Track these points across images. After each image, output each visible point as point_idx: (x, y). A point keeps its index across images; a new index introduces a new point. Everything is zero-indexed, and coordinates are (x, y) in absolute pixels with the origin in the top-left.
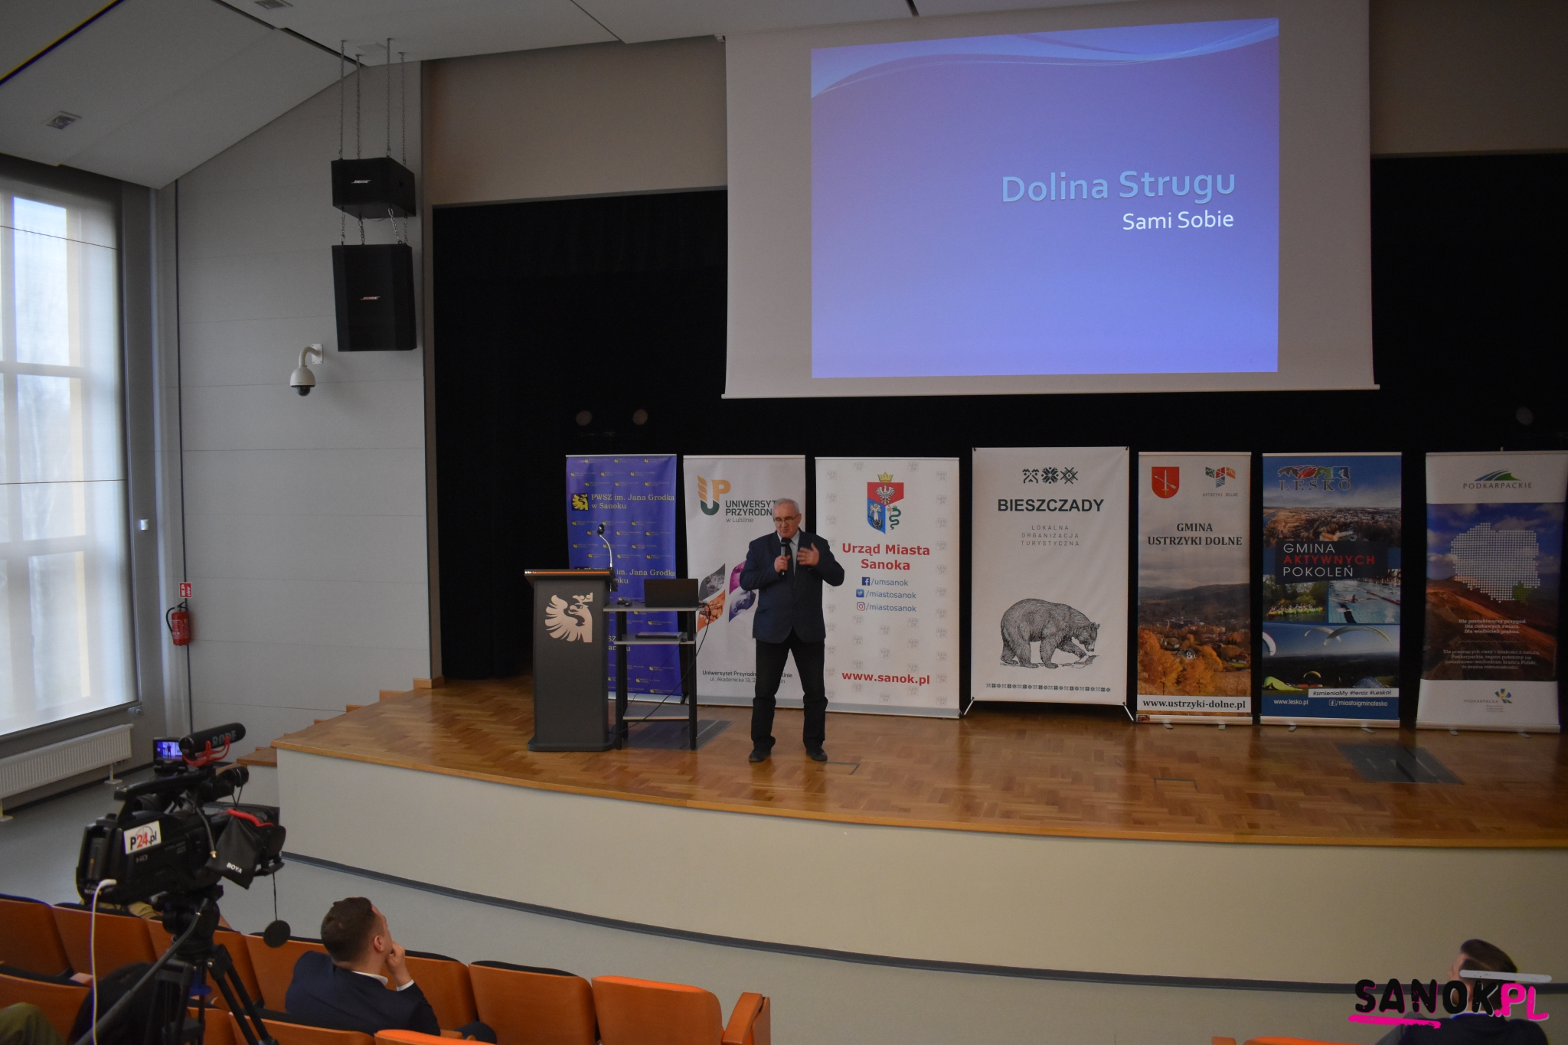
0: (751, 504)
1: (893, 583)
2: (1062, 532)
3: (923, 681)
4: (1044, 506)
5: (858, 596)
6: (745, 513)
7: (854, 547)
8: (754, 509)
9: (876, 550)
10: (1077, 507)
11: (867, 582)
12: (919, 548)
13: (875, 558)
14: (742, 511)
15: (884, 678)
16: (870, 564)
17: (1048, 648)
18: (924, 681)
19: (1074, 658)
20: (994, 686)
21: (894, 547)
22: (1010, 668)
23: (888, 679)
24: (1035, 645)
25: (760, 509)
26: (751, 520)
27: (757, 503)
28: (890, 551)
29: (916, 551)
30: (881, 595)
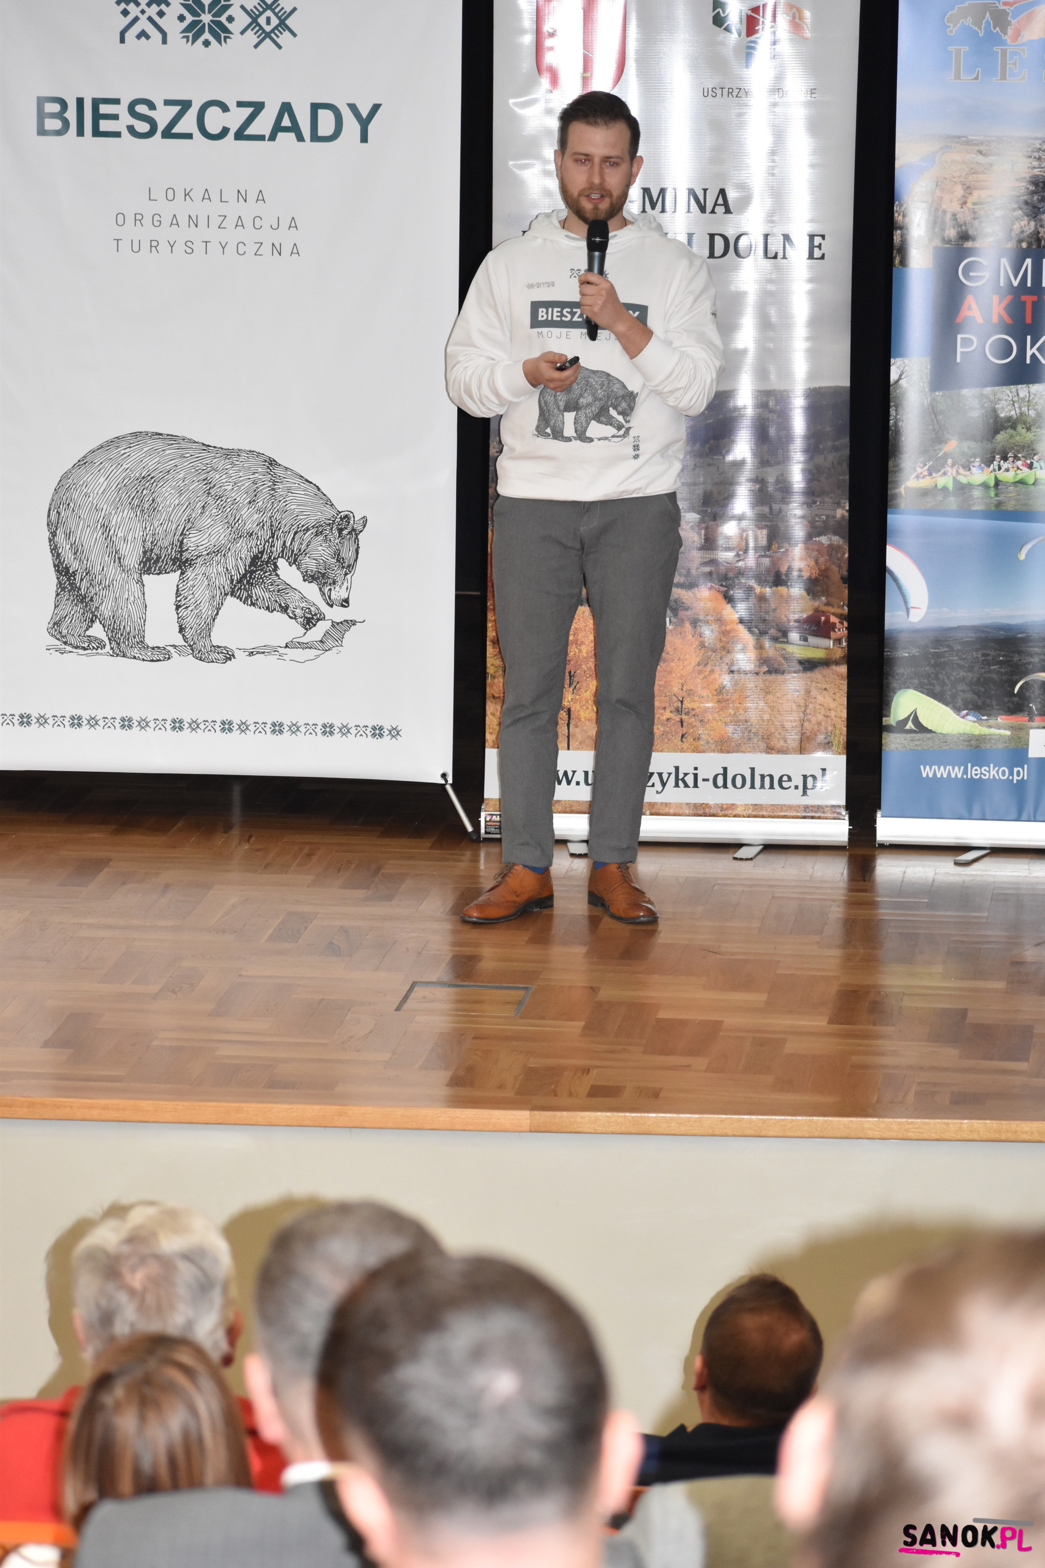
2: (248, 210)
4: (188, 124)
10: (295, 128)
17: (202, 596)
19: (287, 631)
22: (77, 663)
24: (161, 589)
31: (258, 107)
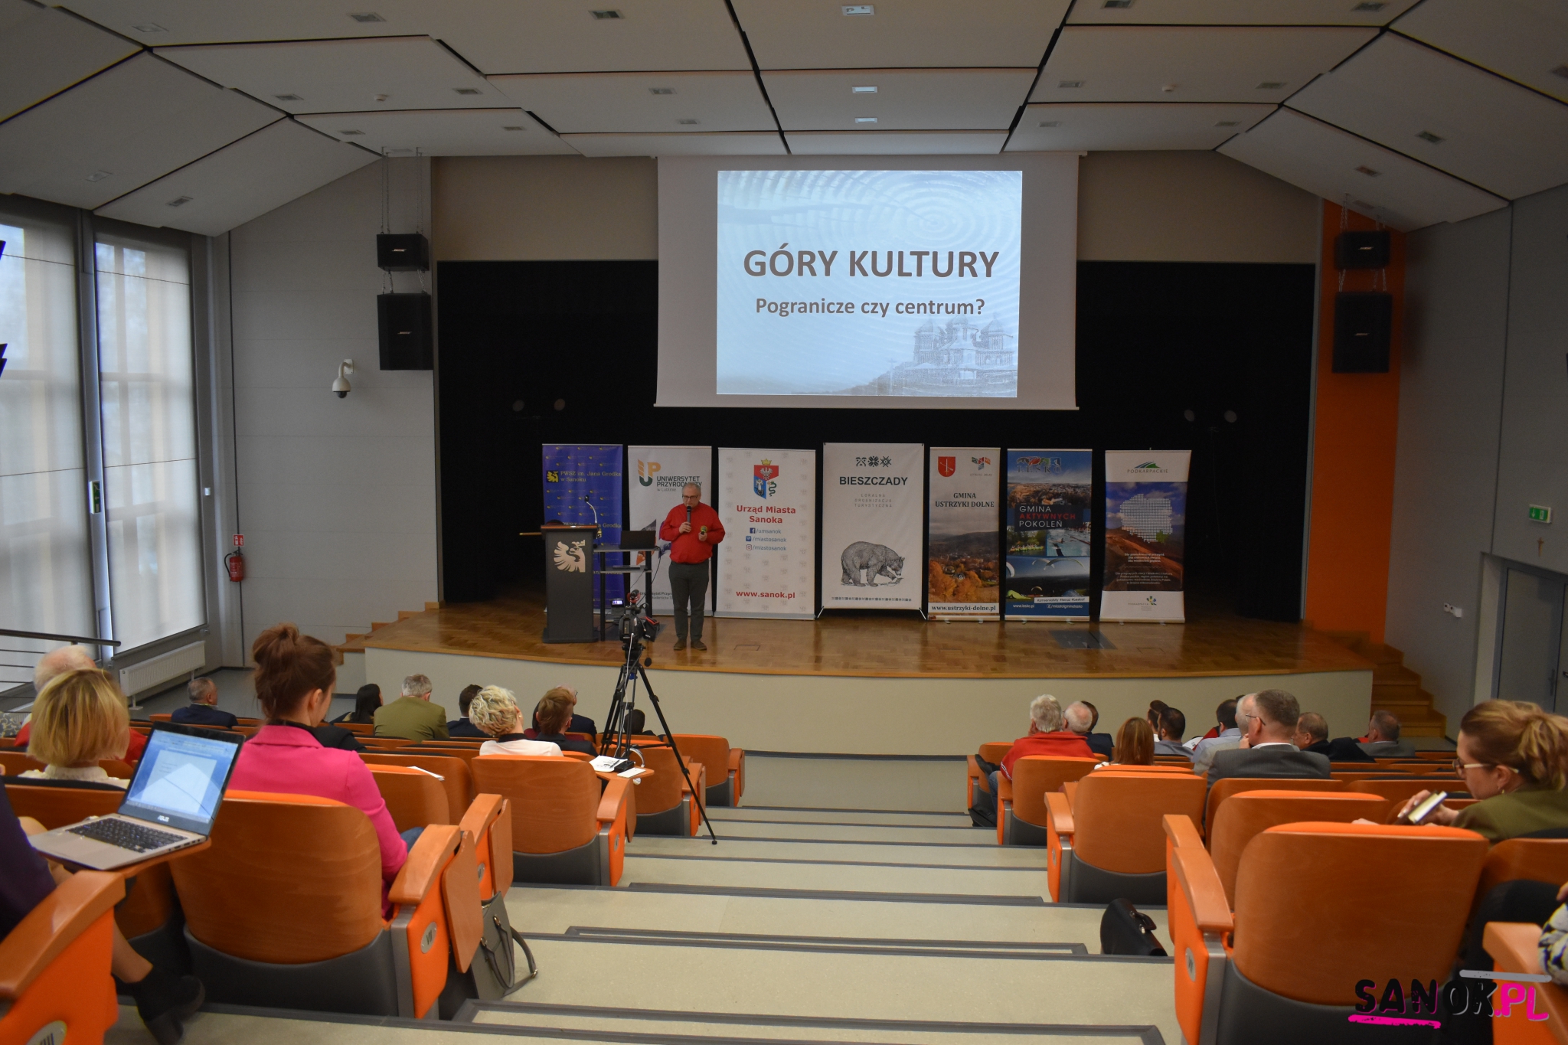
0: (674, 478)
1: (771, 532)
2: (881, 498)
4: (870, 482)
5: (747, 540)
6: (670, 485)
7: (745, 508)
9: (760, 510)
10: (891, 482)
11: (753, 531)
13: (760, 515)
14: (668, 484)
15: (765, 594)
16: (755, 519)
17: (872, 573)
18: (791, 596)
19: (888, 580)
20: (837, 598)
21: (772, 508)
22: (847, 587)
23: (767, 595)
24: (864, 572)
27: (679, 478)
28: (769, 510)
29: (787, 510)
30: (763, 539)
31: (883, 478)
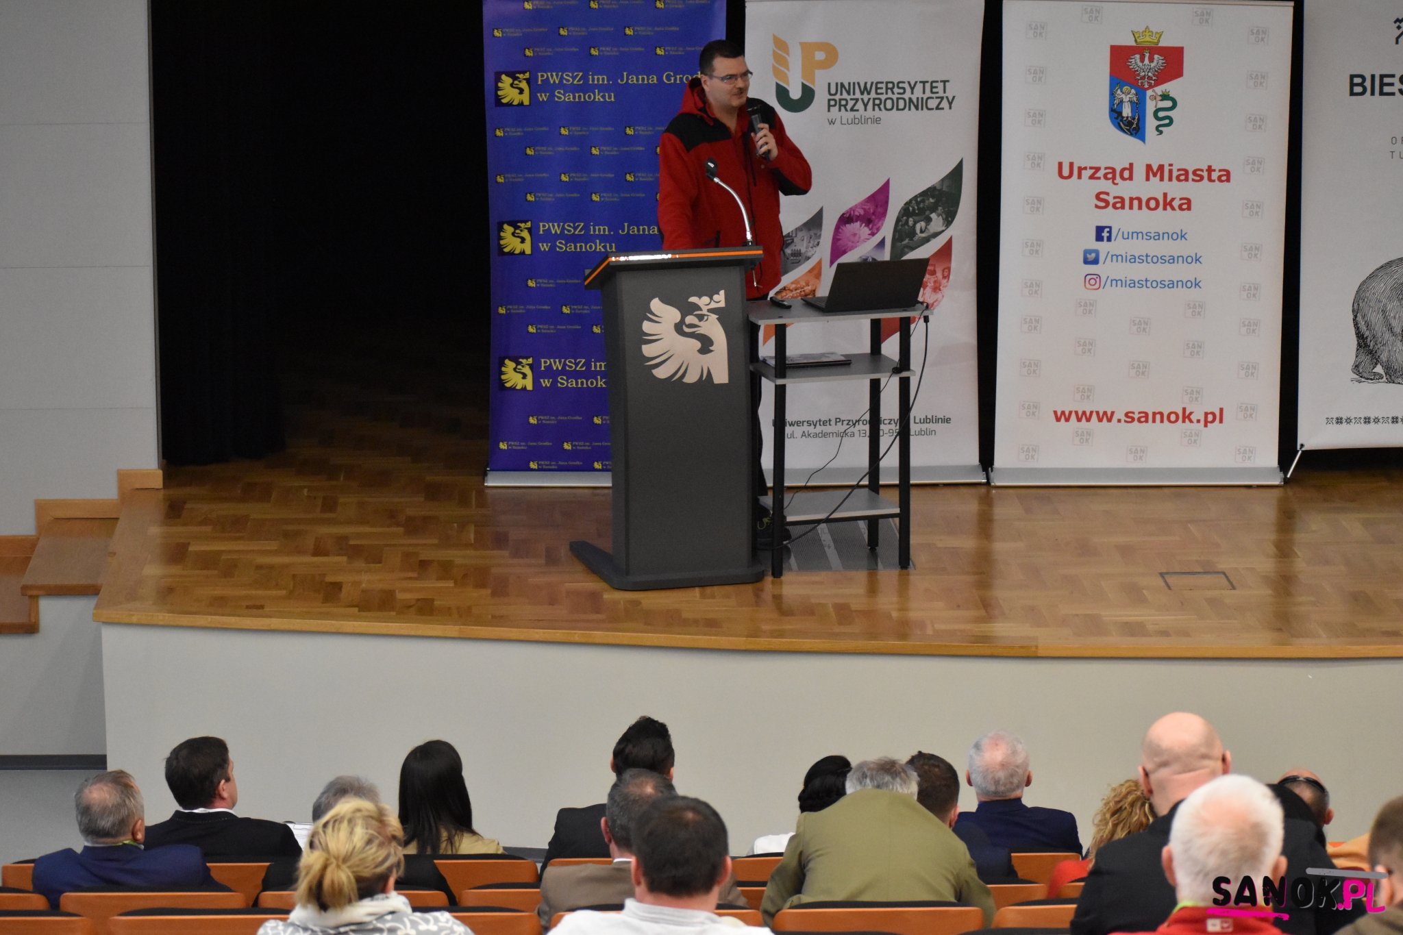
0: (877, 88)
1: (1158, 236)
3: (1210, 418)
5: (1086, 262)
6: (866, 106)
7: (1080, 169)
8: (883, 97)
9: (1126, 174)
11: (1105, 234)
12: (1210, 170)
13: (1125, 189)
14: (860, 102)
15: (1136, 416)
16: (1112, 201)
18: (1213, 418)
20: (1338, 422)
21: (1161, 167)
23: (1144, 417)
25: (895, 97)
26: (877, 121)
27: (891, 85)
28: (1155, 175)
29: (1205, 174)
30: (1133, 259)
